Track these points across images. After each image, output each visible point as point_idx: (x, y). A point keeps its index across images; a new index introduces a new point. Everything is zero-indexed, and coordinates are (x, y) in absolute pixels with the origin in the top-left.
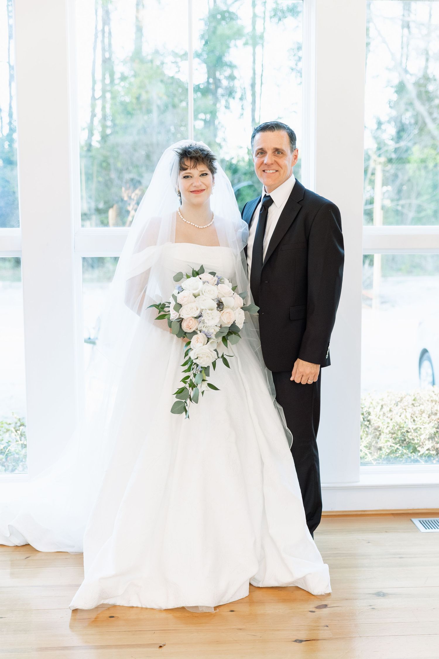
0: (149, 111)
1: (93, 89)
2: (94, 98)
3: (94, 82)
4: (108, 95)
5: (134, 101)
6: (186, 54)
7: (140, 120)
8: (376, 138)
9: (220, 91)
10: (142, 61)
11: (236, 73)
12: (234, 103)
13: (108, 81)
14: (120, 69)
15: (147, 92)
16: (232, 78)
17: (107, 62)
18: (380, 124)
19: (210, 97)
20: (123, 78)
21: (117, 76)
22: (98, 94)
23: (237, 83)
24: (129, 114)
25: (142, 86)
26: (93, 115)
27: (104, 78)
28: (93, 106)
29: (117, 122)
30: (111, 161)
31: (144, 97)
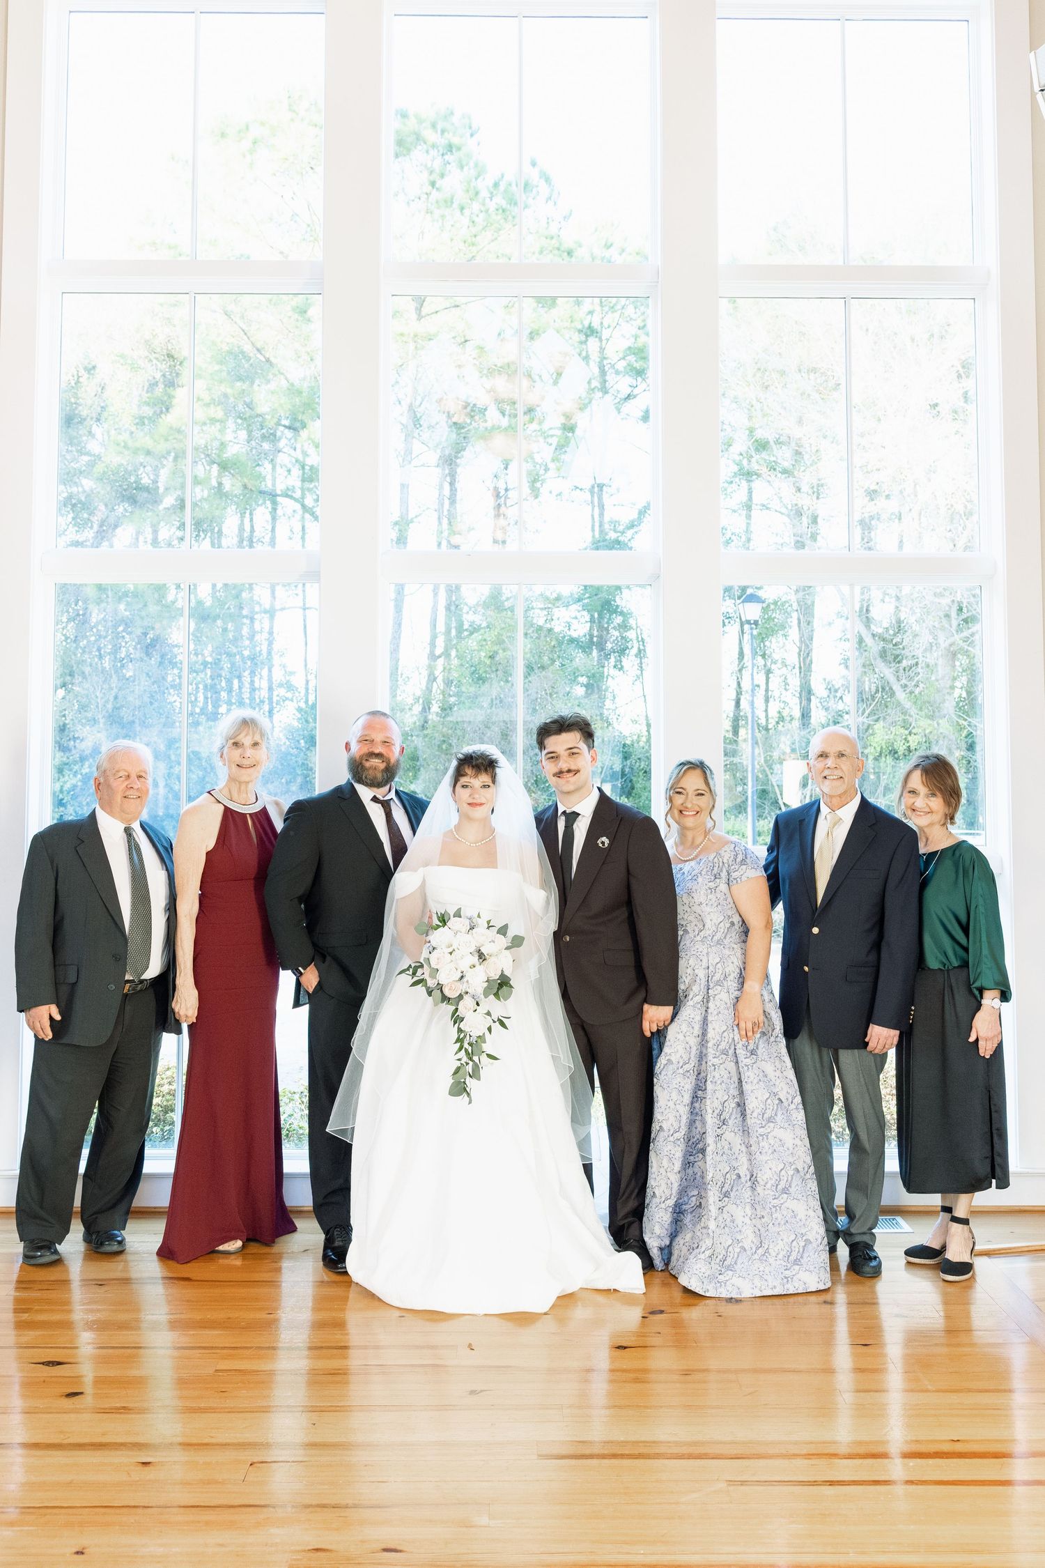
0: (507, 674)
1: (433, 644)
2: (433, 657)
3: (434, 637)
4: (453, 653)
5: (488, 662)
6: (558, 599)
7: (494, 688)
8: (827, 709)
9: (609, 646)
10: (499, 608)
11: (632, 622)
12: (629, 661)
13: (454, 632)
14: (468, 618)
15: (504, 650)
16: (624, 627)
17: (453, 608)
18: (831, 690)
19: (595, 653)
20: (474, 630)
21: (466, 627)
22: (438, 651)
23: (631, 634)
24: (482, 680)
25: (500, 642)
26: (432, 679)
27: (448, 632)
28: (431, 669)
29: (464, 689)
30: (454, 741)
31: (501, 655)
